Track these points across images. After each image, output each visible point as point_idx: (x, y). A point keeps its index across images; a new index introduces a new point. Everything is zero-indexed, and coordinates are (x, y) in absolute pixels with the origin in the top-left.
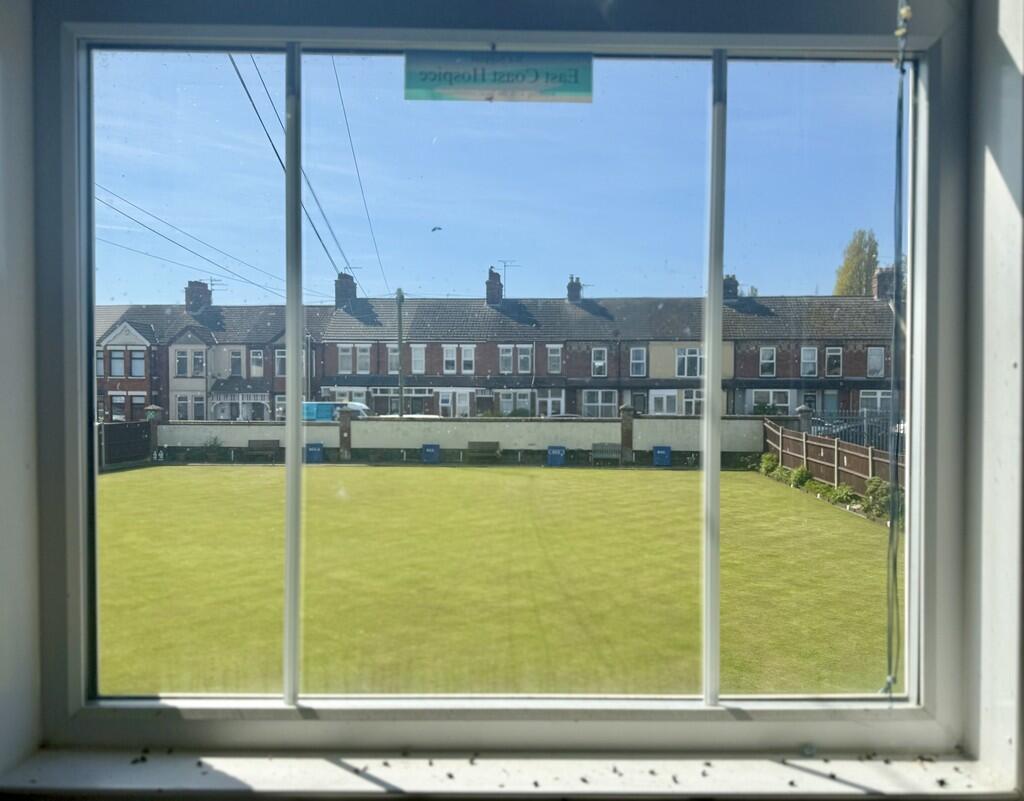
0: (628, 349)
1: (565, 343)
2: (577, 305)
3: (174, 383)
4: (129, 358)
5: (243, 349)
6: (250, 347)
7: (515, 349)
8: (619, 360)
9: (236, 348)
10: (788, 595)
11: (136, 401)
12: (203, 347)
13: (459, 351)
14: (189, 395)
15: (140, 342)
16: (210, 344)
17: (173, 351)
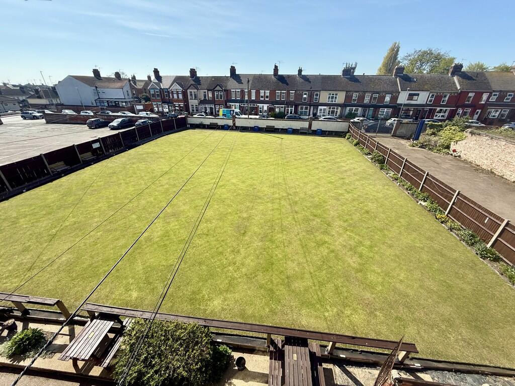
0: (314, 93)
1: (295, 91)
2: (301, 77)
3: (190, 101)
4: (178, 94)
5: (206, 91)
6: (208, 90)
7: (281, 92)
8: (311, 96)
9: (204, 91)
10: (344, 196)
11: (181, 106)
12: (196, 90)
13: (265, 92)
14: (194, 104)
15: (180, 89)
16: (198, 89)
17: (188, 91)
